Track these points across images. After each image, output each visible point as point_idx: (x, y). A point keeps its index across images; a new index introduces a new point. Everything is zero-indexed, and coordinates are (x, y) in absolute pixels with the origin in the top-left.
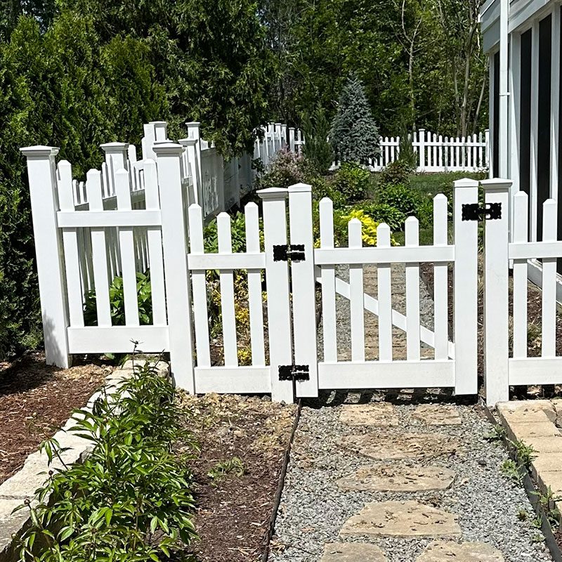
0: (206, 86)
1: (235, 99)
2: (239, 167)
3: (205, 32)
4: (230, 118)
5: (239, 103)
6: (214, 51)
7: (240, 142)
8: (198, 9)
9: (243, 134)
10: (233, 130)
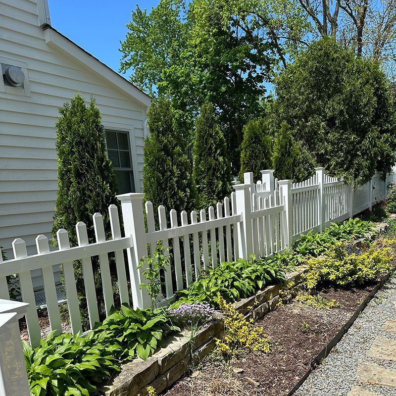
0: (342, 146)
1: (361, 152)
2: (374, 188)
3: (344, 116)
4: (355, 164)
5: (363, 154)
6: (349, 126)
7: (361, 176)
8: (339, 103)
9: (364, 172)
10: (357, 170)
